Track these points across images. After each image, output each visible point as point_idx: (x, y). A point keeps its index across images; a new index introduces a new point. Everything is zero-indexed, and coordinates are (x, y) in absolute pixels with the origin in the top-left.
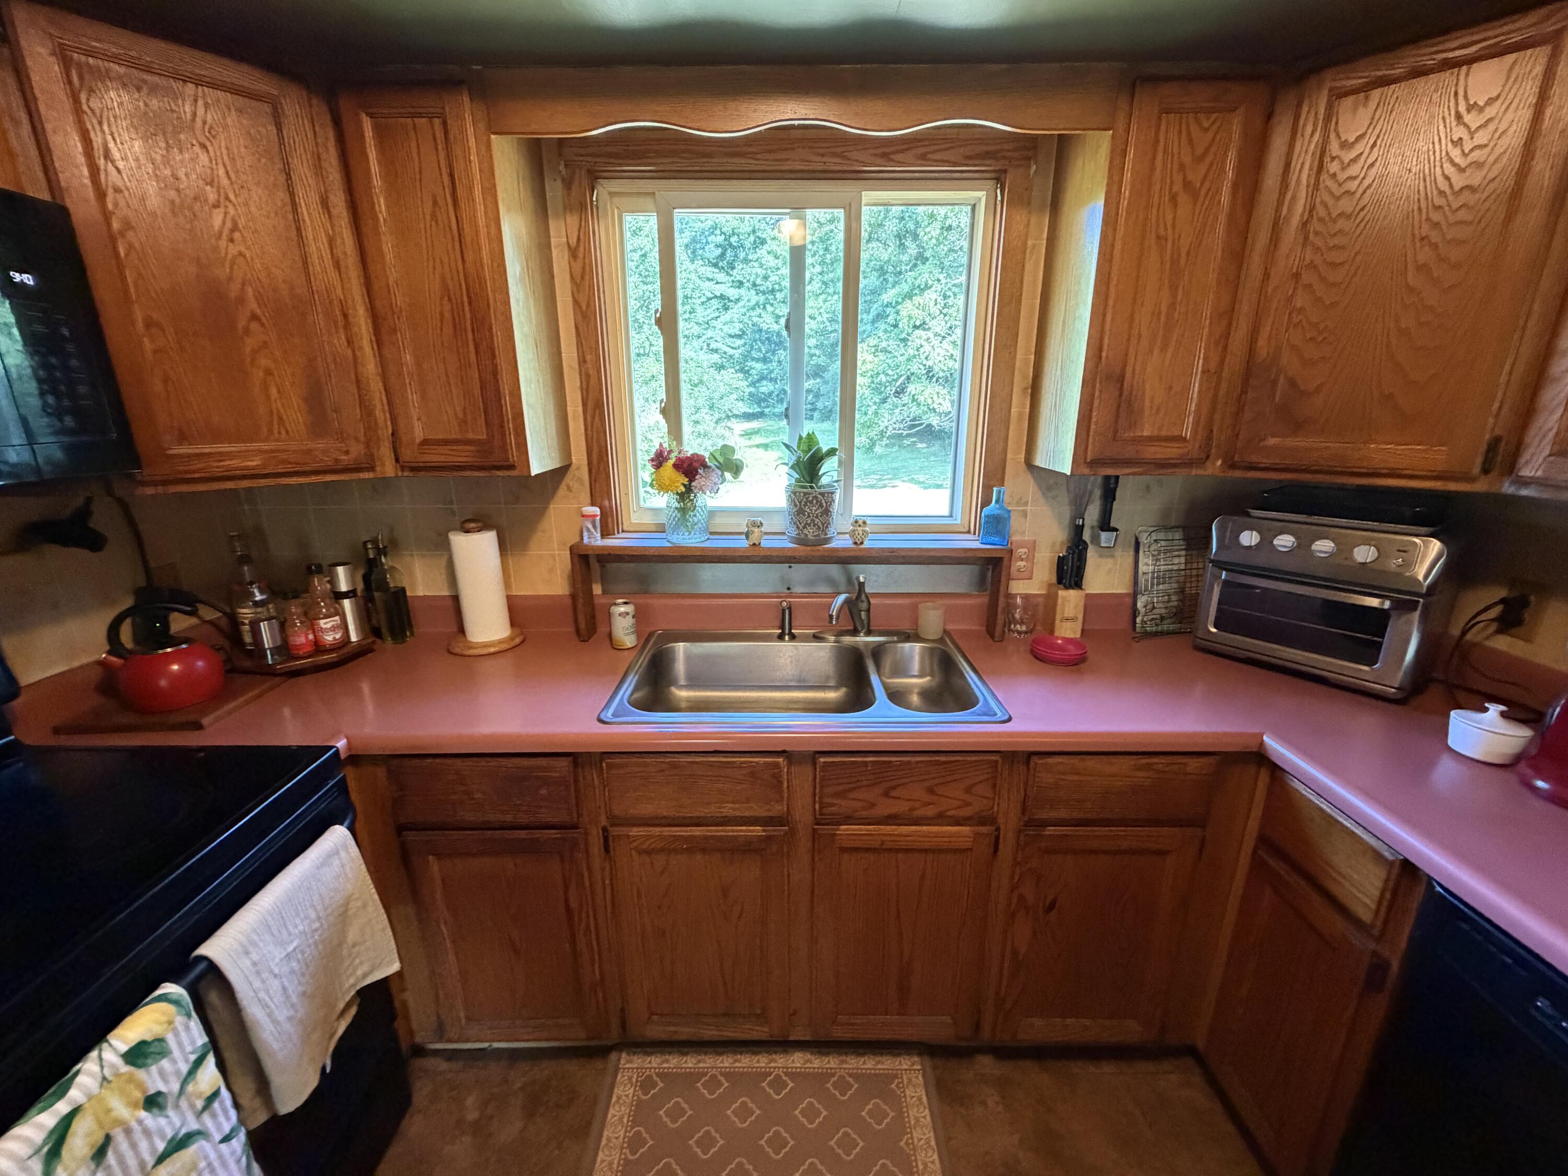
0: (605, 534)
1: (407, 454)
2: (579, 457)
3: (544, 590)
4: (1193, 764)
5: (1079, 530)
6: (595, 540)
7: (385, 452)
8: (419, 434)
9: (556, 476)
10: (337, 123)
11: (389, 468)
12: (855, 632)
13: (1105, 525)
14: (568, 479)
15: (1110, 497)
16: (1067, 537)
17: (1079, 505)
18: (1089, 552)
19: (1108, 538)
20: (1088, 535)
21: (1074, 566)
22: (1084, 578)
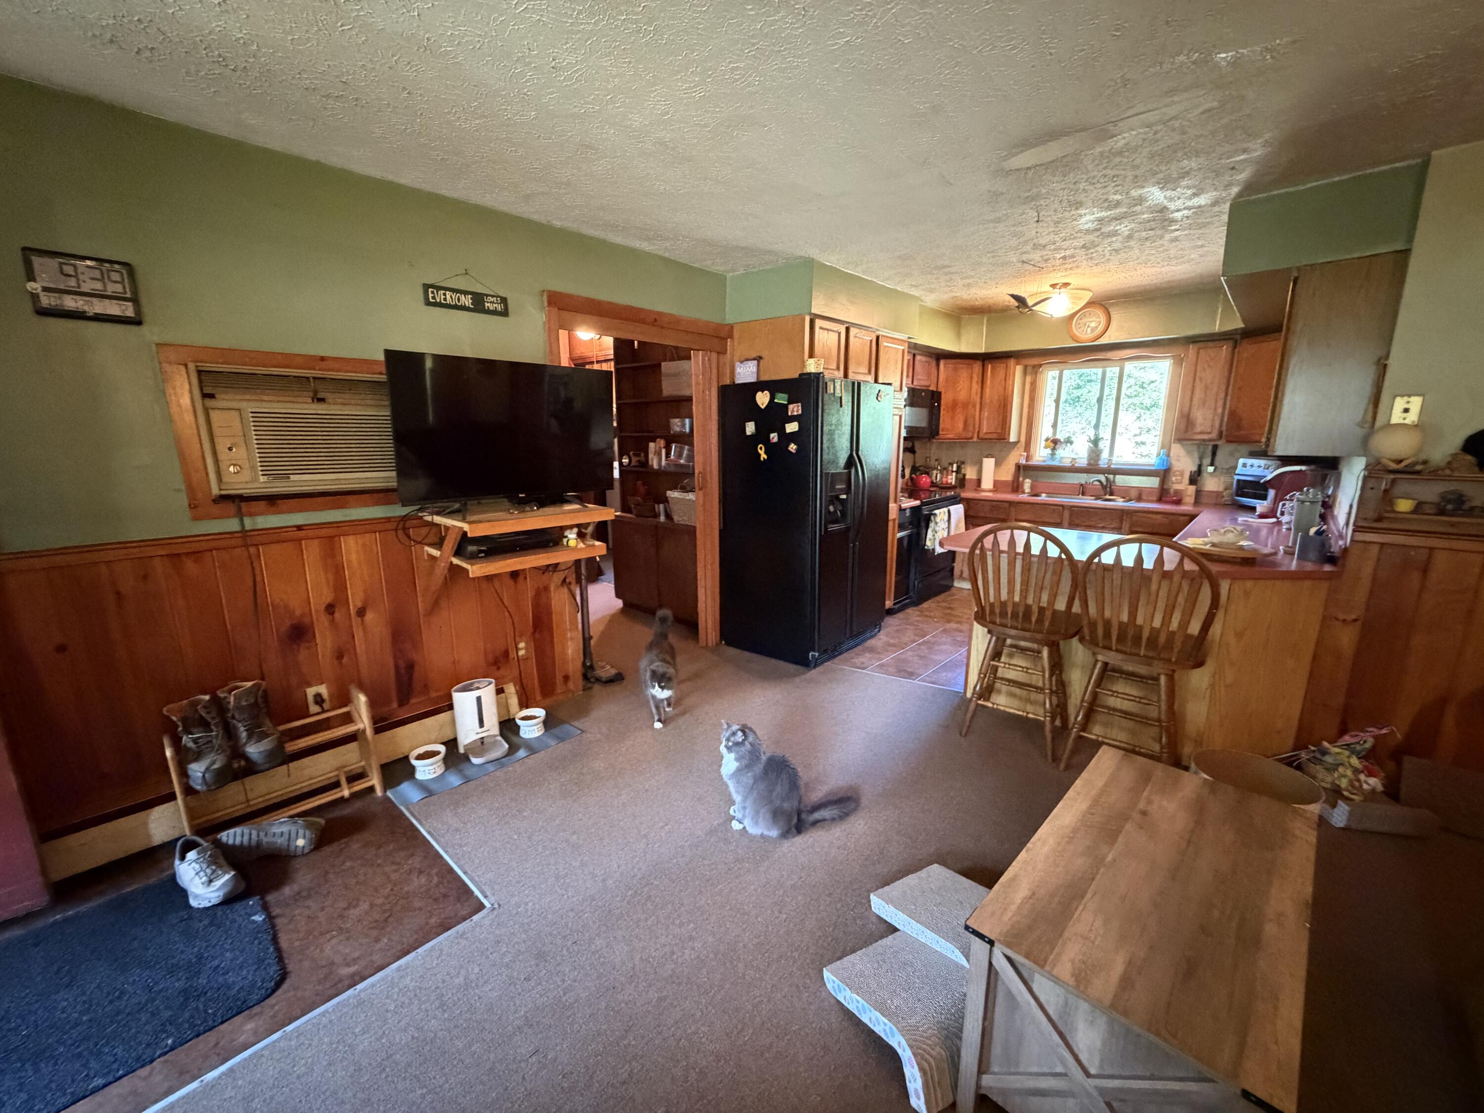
0: (1027, 461)
1: (981, 435)
2: (1023, 439)
3: (1004, 479)
6: (1023, 461)
7: (976, 436)
8: (985, 431)
9: (1016, 443)
10: (983, 366)
11: (975, 439)
12: (1105, 494)
14: (1019, 445)
15: (1214, 454)
16: (1194, 468)
17: (1201, 458)
18: (1204, 475)
19: (1211, 469)
20: (1203, 468)
21: (1194, 479)
22: (1199, 484)
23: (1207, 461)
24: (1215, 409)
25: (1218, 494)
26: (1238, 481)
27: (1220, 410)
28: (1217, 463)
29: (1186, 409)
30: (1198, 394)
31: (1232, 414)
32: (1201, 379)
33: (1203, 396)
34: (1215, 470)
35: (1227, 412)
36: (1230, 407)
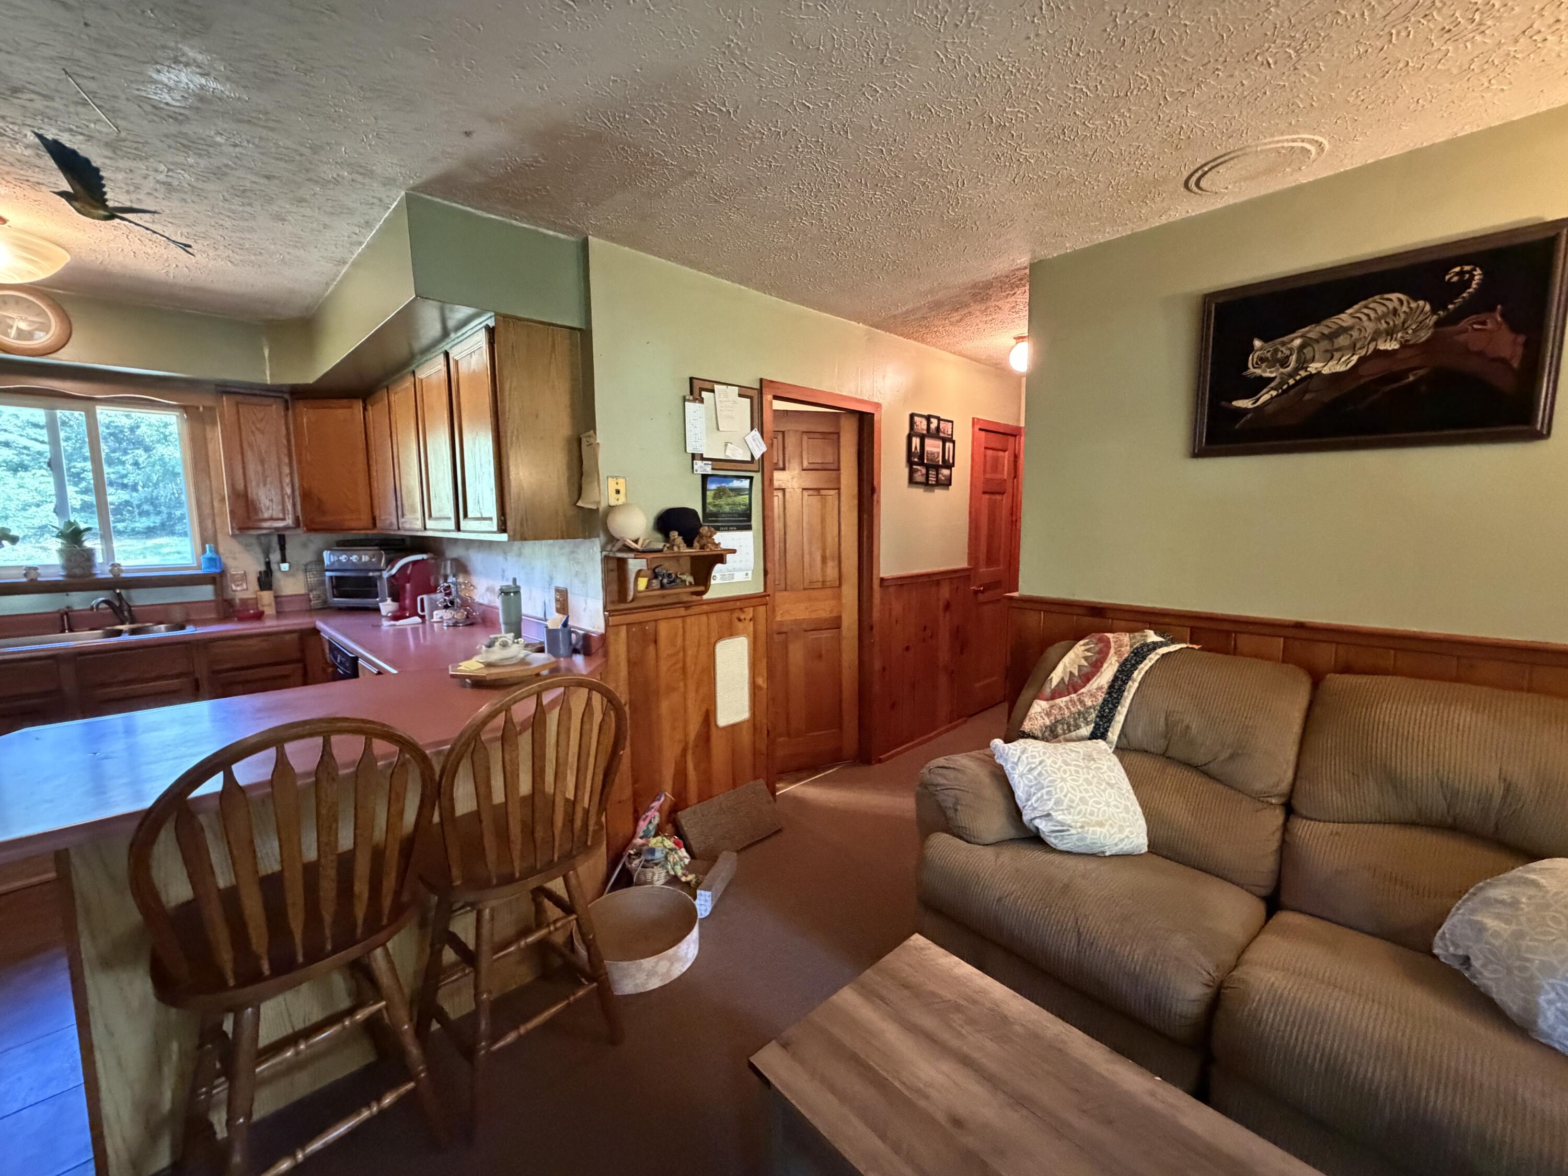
4: (287, 637)
5: (268, 564)
12: (123, 623)
13: (284, 560)
15: (283, 548)
16: (263, 568)
17: (267, 553)
18: (277, 575)
19: (285, 567)
20: (274, 567)
21: (266, 580)
22: (274, 586)
23: (275, 557)
24: (282, 488)
25: (306, 598)
26: (331, 577)
27: (288, 491)
28: (288, 557)
29: (240, 486)
30: (253, 468)
31: (306, 496)
32: (250, 445)
33: (260, 468)
34: (290, 567)
35: (297, 493)
36: (301, 486)
